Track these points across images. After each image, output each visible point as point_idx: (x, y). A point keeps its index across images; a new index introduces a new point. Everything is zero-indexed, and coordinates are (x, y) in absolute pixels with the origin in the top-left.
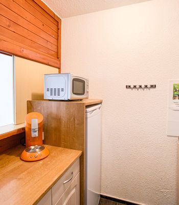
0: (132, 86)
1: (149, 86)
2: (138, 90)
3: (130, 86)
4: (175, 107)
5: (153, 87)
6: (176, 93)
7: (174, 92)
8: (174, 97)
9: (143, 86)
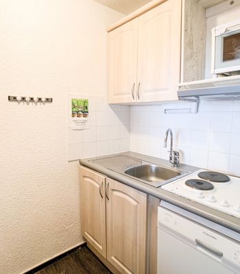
0: (19, 98)
1: (43, 99)
2: (28, 104)
3: (15, 98)
4: (74, 126)
5: (49, 100)
6: (74, 109)
7: (73, 108)
8: (73, 115)
9: (36, 99)
